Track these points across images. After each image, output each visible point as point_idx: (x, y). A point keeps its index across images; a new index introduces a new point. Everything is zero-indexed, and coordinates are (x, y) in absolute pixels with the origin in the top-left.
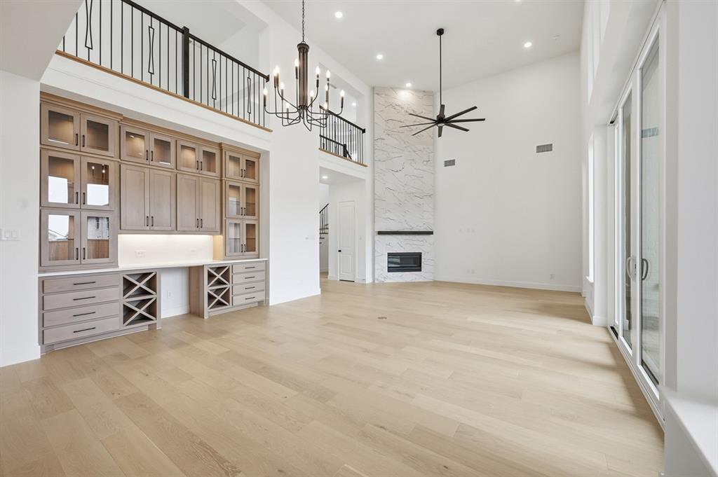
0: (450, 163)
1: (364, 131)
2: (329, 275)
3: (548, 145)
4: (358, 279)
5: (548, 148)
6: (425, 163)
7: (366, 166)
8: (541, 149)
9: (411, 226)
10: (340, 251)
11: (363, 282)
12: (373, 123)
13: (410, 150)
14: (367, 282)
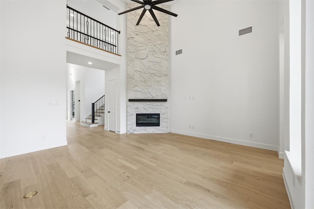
0: (179, 52)
1: (119, 32)
2: (105, 127)
3: (248, 28)
4: (116, 130)
5: (249, 30)
6: (163, 53)
7: (120, 56)
8: (242, 32)
9: (152, 96)
10: (109, 112)
11: (118, 133)
12: (126, 27)
13: (152, 44)
14: (121, 133)
